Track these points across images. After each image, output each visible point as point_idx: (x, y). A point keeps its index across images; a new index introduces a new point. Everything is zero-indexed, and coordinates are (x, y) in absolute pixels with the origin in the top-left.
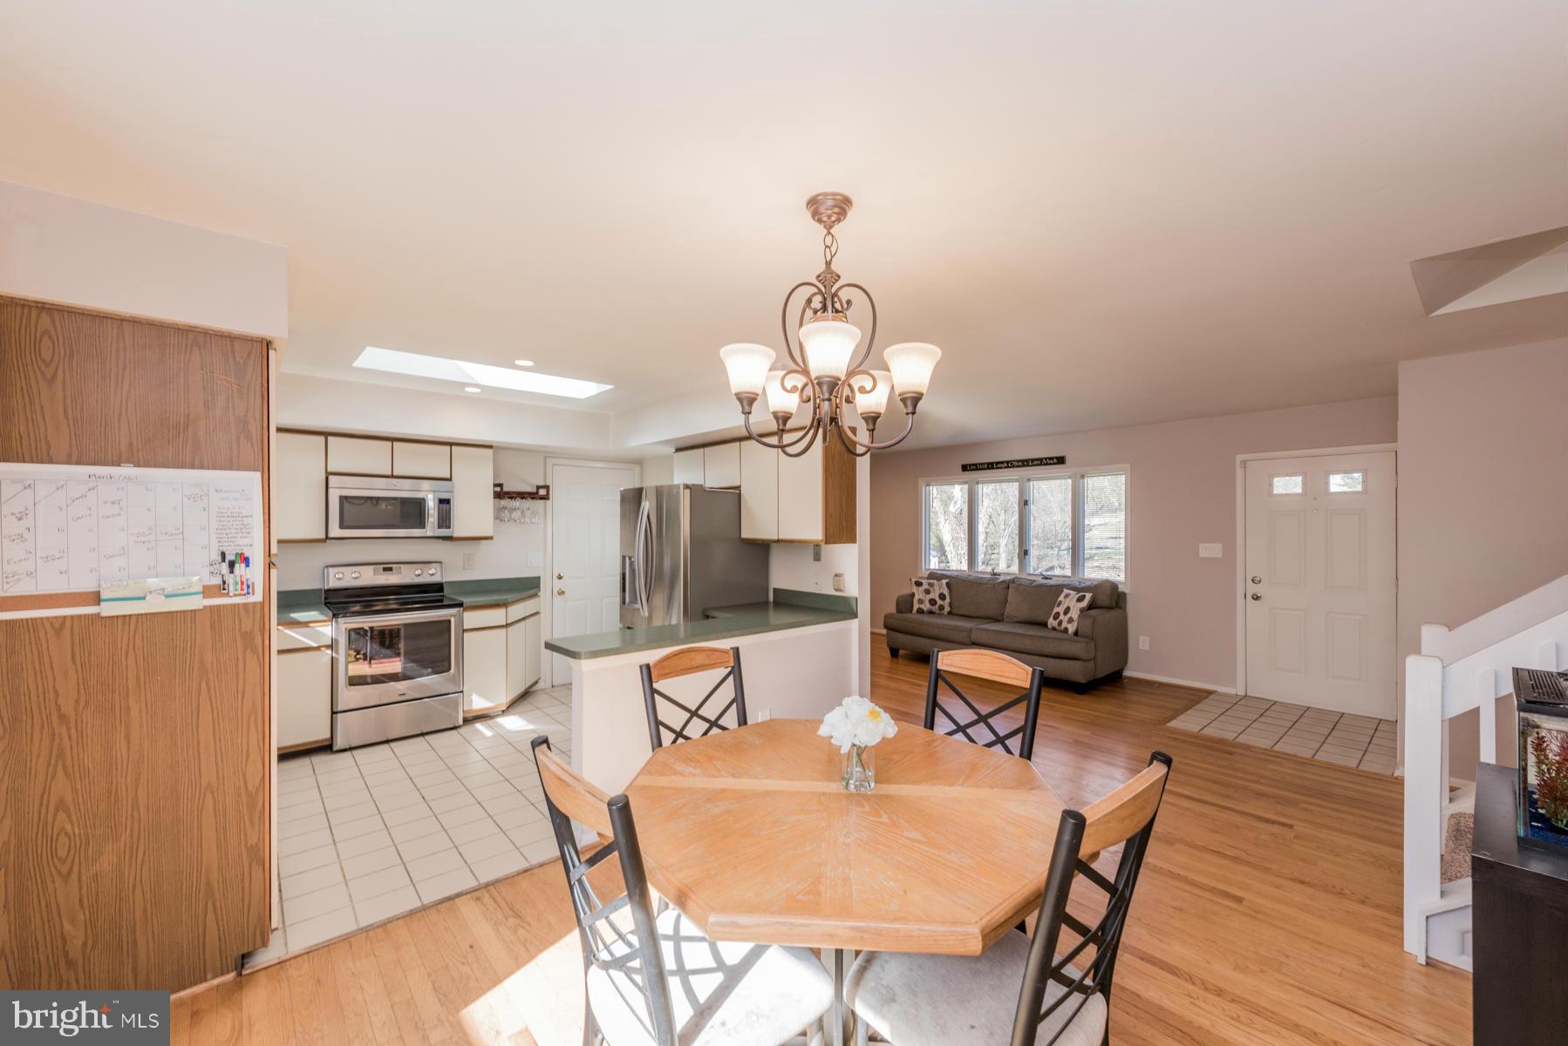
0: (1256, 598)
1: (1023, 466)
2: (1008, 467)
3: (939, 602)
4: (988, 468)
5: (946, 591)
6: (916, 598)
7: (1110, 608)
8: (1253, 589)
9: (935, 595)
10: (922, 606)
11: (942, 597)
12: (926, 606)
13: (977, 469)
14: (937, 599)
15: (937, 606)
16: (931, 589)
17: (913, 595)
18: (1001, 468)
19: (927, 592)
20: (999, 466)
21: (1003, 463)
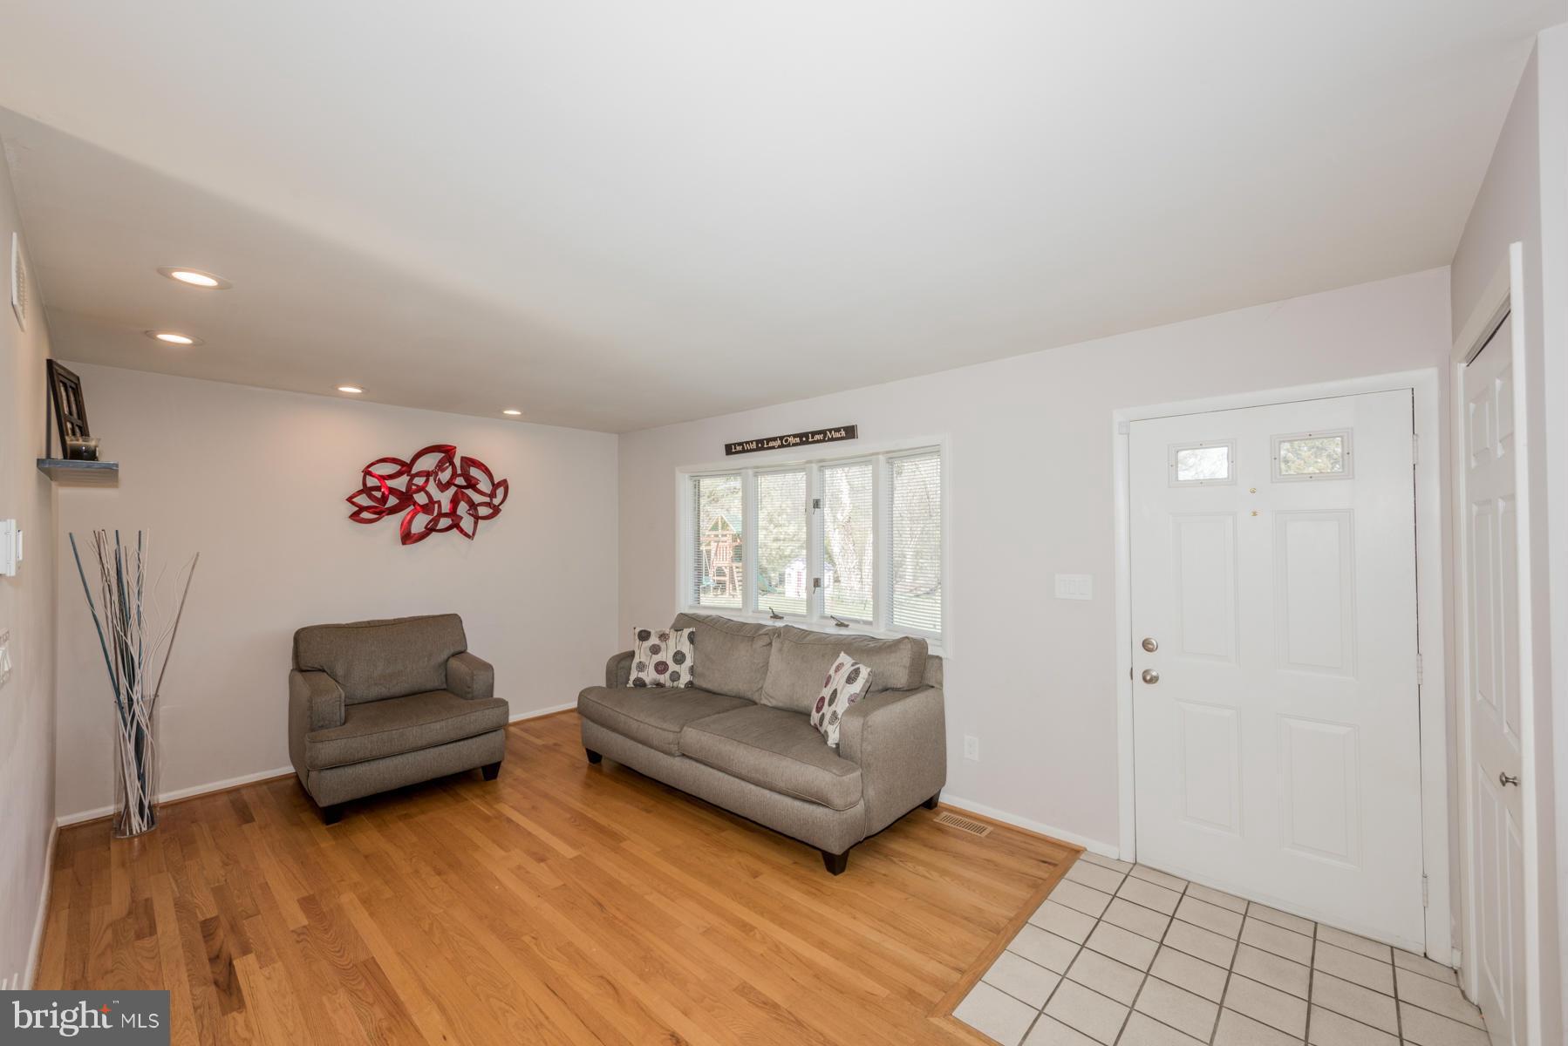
0: (1150, 679)
1: (802, 443)
2: (782, 446)
3: (673, 667)
4: (758, 449)
5: (686, 648)
6: (636, 660)
7: (910, 690)
8: (1144, 661)
9: (666, 656)
10: (642, 675)
11: (679, 658)
12: (649, 676)
13: (744, 451)
14: (670, 663)
15: (667, 675)
16: (663, 646)
17: (631, 655)
18: (773, 448)
19: (655, 650)
20: (771, 444)
21: (774, 439)
